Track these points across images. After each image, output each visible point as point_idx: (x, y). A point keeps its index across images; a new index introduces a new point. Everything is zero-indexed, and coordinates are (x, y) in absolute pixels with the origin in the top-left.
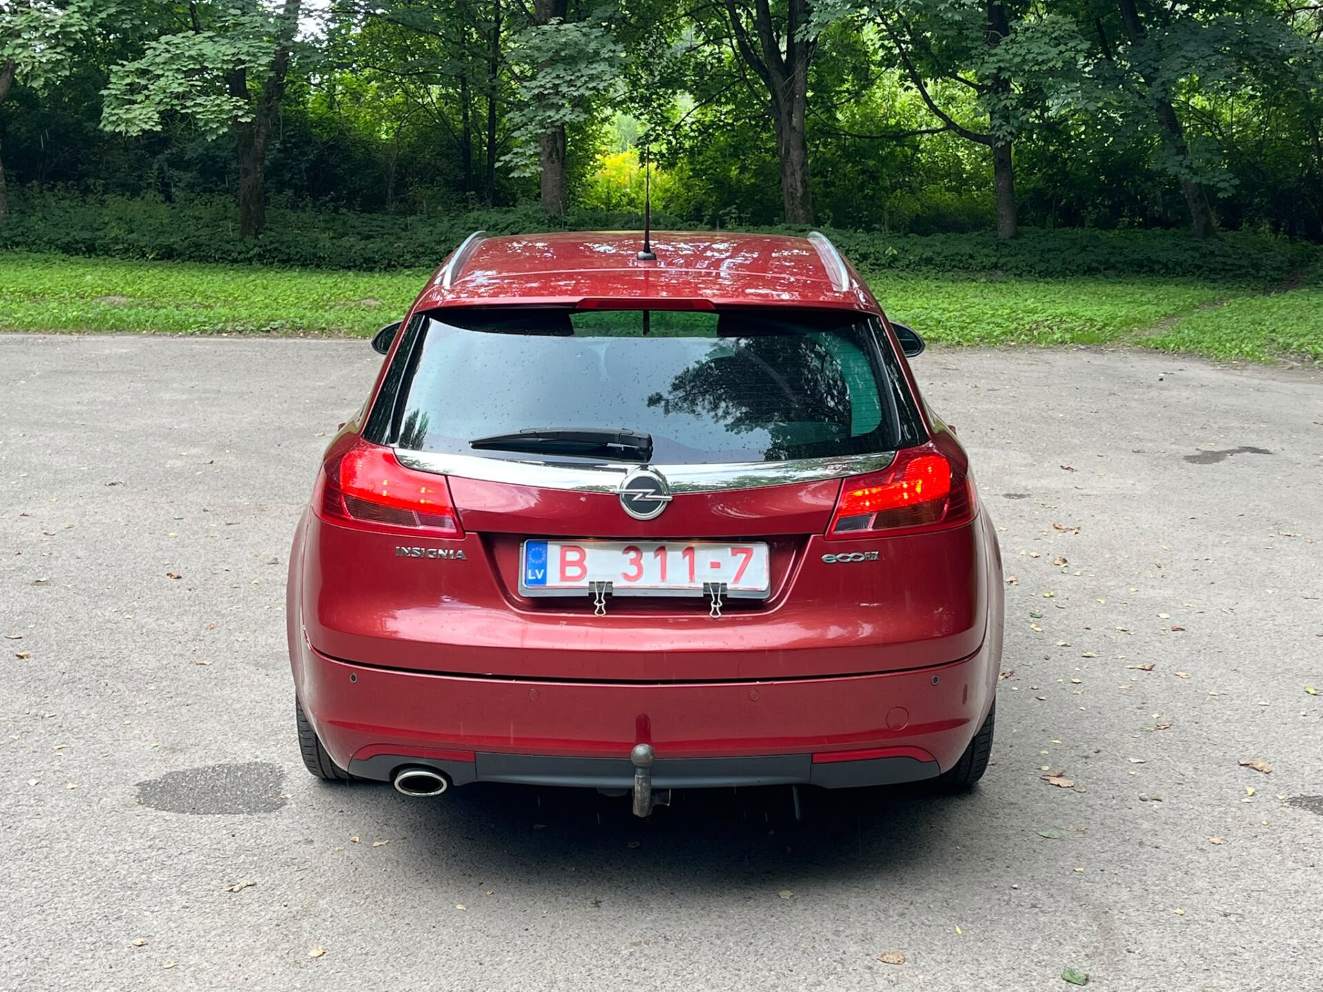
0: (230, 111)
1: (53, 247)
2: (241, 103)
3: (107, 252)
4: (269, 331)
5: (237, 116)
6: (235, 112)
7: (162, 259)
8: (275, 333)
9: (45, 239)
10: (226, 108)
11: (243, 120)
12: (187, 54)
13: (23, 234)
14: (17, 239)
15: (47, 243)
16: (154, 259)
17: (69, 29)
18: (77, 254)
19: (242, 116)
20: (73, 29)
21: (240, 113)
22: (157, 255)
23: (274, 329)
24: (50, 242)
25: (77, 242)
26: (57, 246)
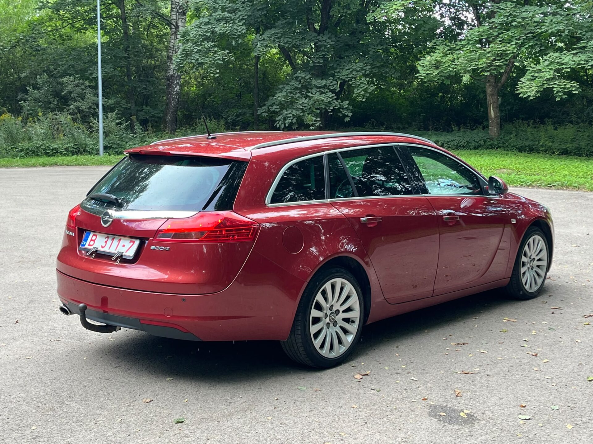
0: (569, 88)
1: (515, 148)
2: (575, 84)
3: (538, 151)
4: (551, 187)
5: (572, 90)
6: (571, 89)
7: (562, 154)
8: (553, 187)
9: (512, 145)
10: (567, 86)
11: (574, 92)
12: (556, 61)
13: (503, 142)
14: (500, 145)
15: (512, 147)
16: (557, 154)
17: (507, 52)
18: (525, 152)
19: (575, 90)
20: (509, 52)
21: (574, 89)
22: (560, 153)
23: (554, 186)
24: (514, 146)
25: (526, 147)
26: (516, 148)
